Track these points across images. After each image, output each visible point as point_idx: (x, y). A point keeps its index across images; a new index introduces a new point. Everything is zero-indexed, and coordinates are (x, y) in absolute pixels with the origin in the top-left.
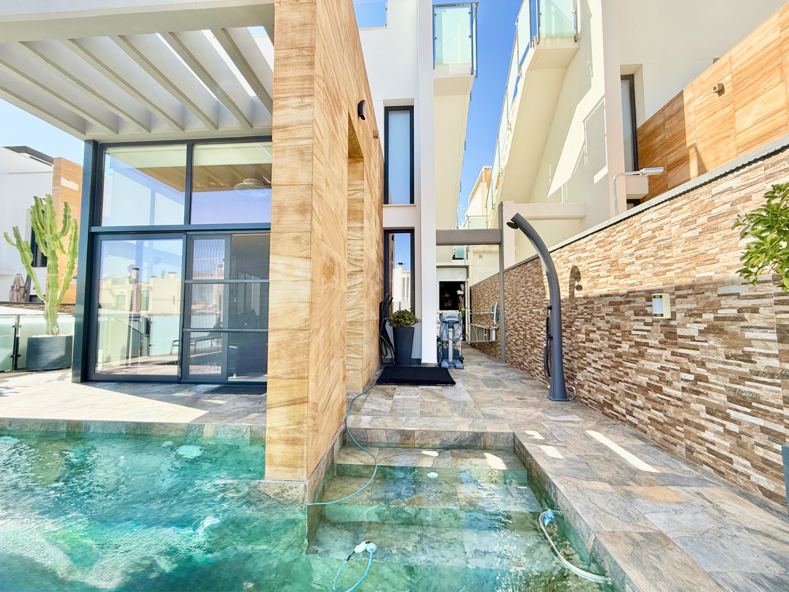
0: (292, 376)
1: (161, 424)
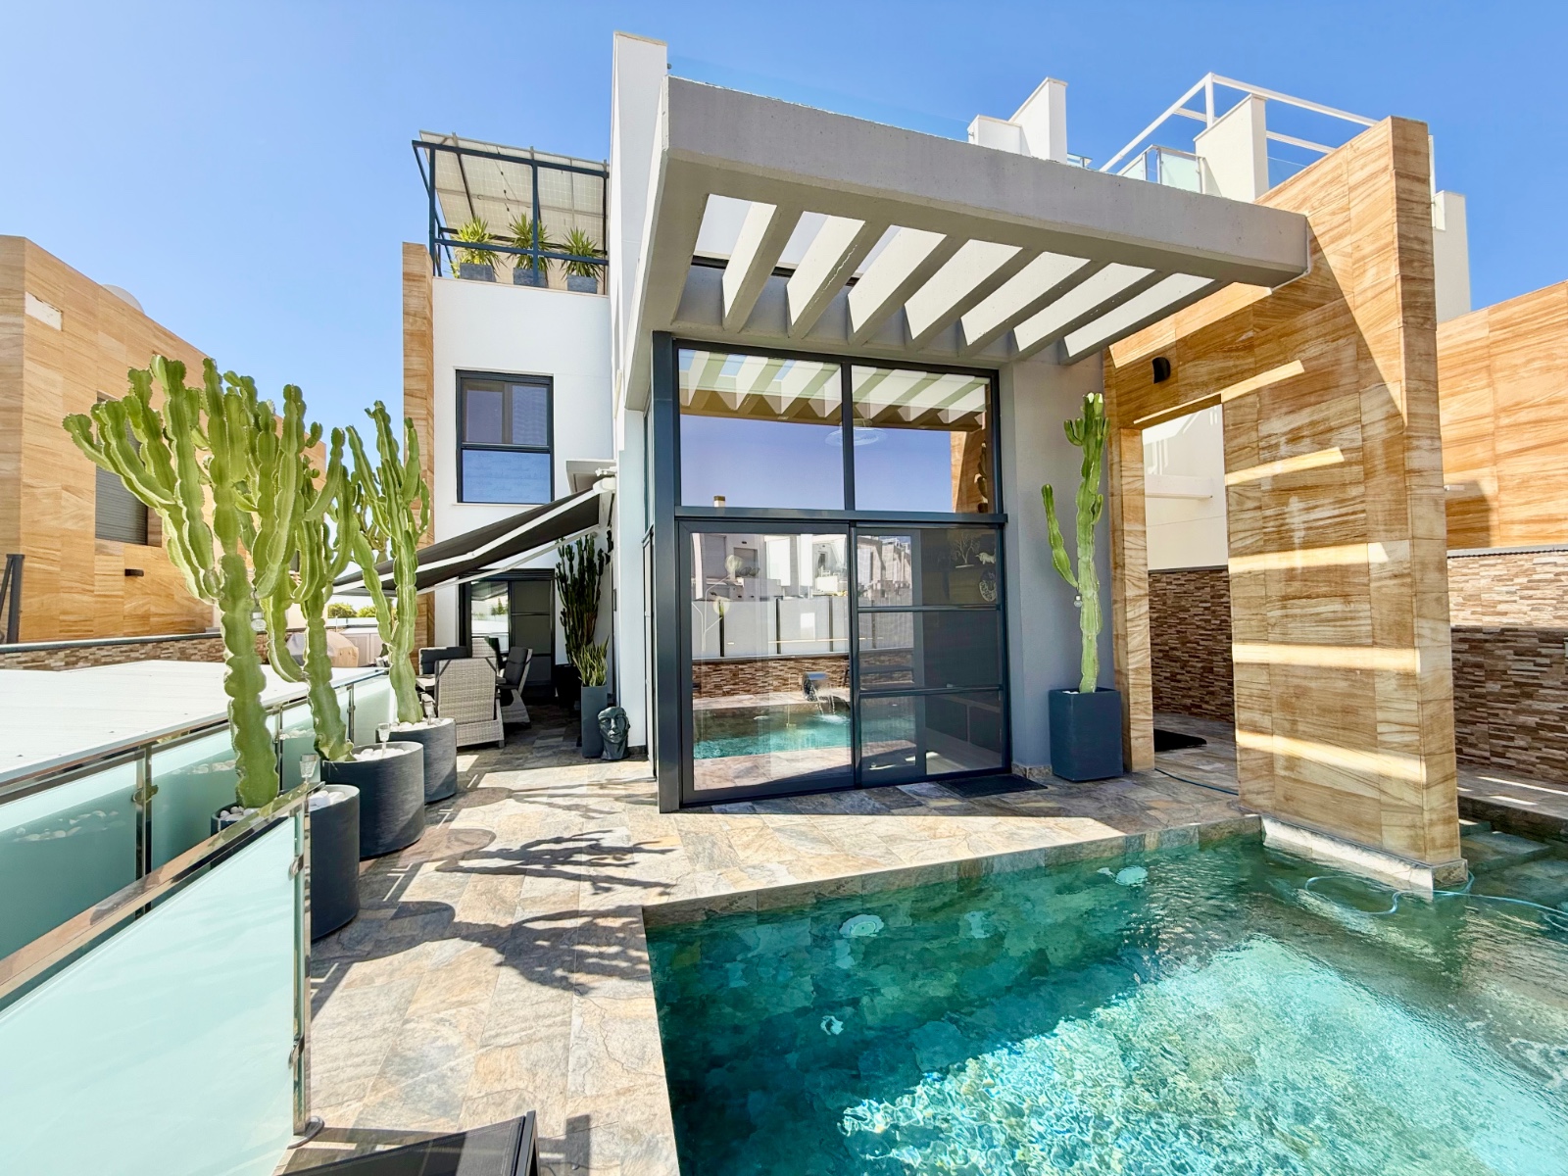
0: (1443, 750)
1: (1091, 843)
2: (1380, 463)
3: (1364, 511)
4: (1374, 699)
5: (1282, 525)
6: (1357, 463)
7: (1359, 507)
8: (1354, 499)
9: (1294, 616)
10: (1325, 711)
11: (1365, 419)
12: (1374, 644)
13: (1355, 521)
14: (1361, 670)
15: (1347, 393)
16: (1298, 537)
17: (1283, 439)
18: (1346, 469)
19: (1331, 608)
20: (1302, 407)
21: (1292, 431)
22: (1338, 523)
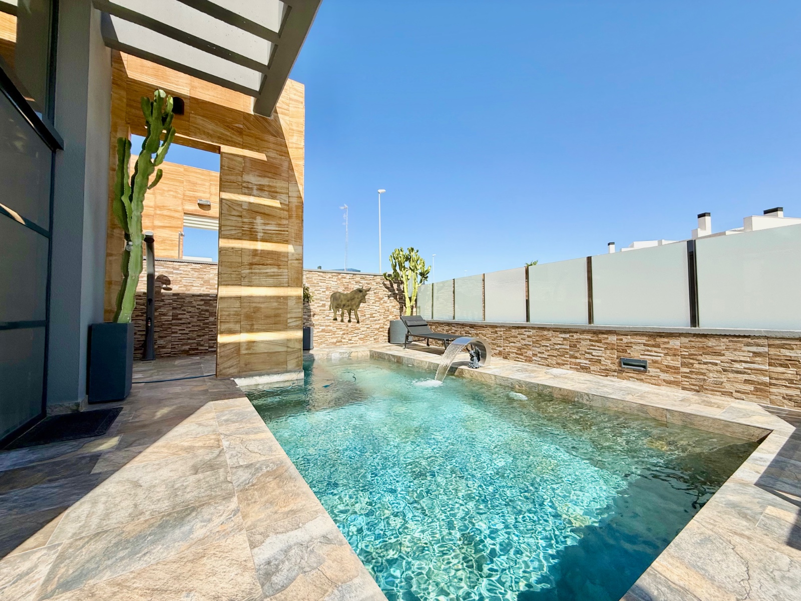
2: (294, 213)
3: (287, 231)
4: (287, 309)
5: (252, 228)
6: (286, 211)
7: (286, 229)
8: (284, 225)
9: (255, 273)
10: (267, 317)
11: (290, 194)
12: (289, 286)
13: (284, 234)
14: (282, 297)
15: (284, 180)
16: (260, 235)
17: (255, 187)
18: (282, 212)
19: (272, 270)
20: (265, 177)
21: (260, 185)
22: (277, 234)
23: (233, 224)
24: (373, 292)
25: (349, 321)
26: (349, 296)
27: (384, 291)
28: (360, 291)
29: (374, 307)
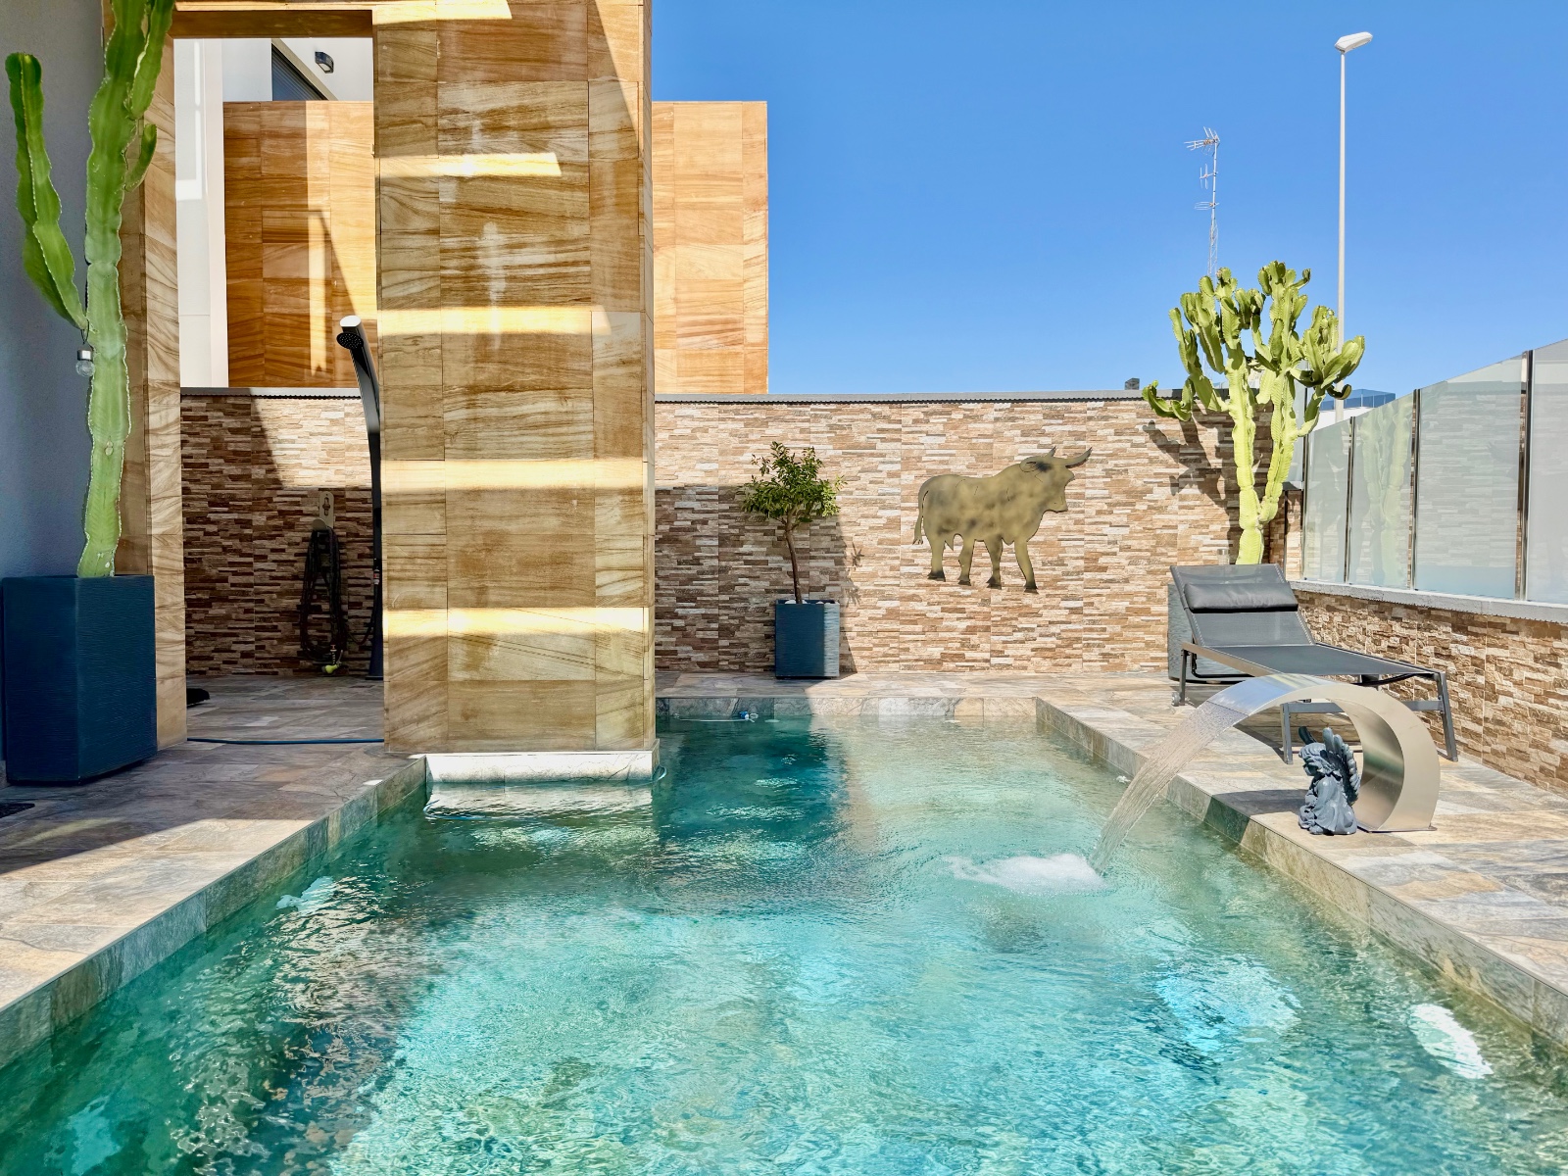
1: (269, 855)
2: (608, 193)
3: (587, 263)
4: (592, 538)
5: (472, 267)
6: (581, 188)
7: (583, 256)
8: (575, 241)
9: (486, 420)
10: (526, 565)
11: (595, 124)
13: (576, 276)
14: (576, 492)
15: (572, 78)
16: (497, 287)
17: (477, 123)
18: (567, 194)
19: (542, 406)
20: (506, 79)
21: (491, 113)
22: (550, 277)
23: (413, 262)
24: (1098, 470)
25: (994, 583)
26: (994, 487)
27: (1152, 461)
28: (1042, 466)
29: (1106, 529)
